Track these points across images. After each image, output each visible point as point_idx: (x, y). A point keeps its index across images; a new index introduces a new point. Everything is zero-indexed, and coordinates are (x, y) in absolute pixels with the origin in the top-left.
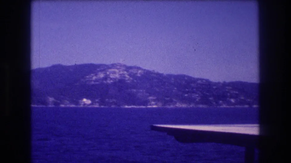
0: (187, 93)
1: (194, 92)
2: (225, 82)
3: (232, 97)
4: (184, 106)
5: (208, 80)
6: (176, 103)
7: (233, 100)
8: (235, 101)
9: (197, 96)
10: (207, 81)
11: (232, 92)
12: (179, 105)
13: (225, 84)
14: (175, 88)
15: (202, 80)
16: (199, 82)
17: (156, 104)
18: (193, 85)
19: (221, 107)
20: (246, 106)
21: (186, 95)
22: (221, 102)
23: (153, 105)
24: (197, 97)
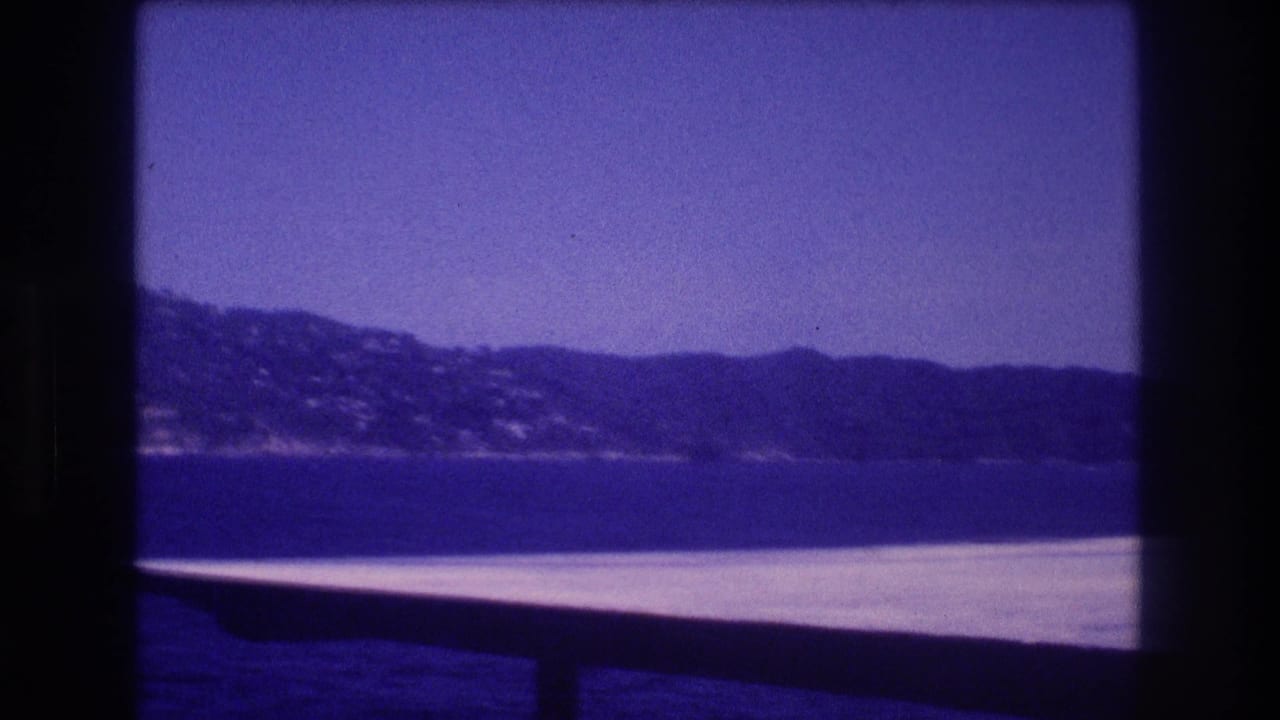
0: (316, 392)
1: (346, 392)
2: (486, 349)
3: (513, 413)
4: (301, 448)
5: (411, 336)
6: (265, 434)
7: (517, 429)
8: (527, 432)
9: (360, 410)
10: (407, 340)
11: (514, 393)
12: (276, 446)
13: (486, 359)
14: (263, 371)
15: (384, 336)
16: (371, 345)
17: (177, 441)
18: (341, 357)
19: (468, 455)
20: (575, 455)
21: (312, 403)
22: (465, 434)
23: (163, 442)
24: (364, 411)
